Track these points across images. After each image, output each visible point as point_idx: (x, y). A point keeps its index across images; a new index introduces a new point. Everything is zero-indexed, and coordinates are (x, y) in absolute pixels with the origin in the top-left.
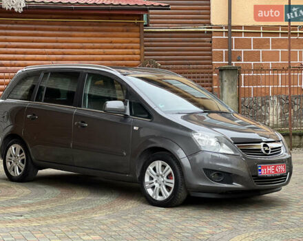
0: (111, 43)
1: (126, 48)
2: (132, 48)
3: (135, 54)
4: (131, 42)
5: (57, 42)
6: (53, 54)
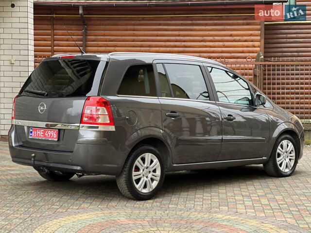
0: (231, 35)
1: (246, 41)
2: (252, 41)
3: (255, 47)
4: (251, 35)
5: (179, 36)
6: (175, 46)
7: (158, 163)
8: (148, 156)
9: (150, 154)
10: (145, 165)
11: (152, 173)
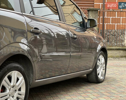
7: (24, 81)
8: (15, 74)
9: (17, 72)
10: (12, 84)
11: (17, 92)
